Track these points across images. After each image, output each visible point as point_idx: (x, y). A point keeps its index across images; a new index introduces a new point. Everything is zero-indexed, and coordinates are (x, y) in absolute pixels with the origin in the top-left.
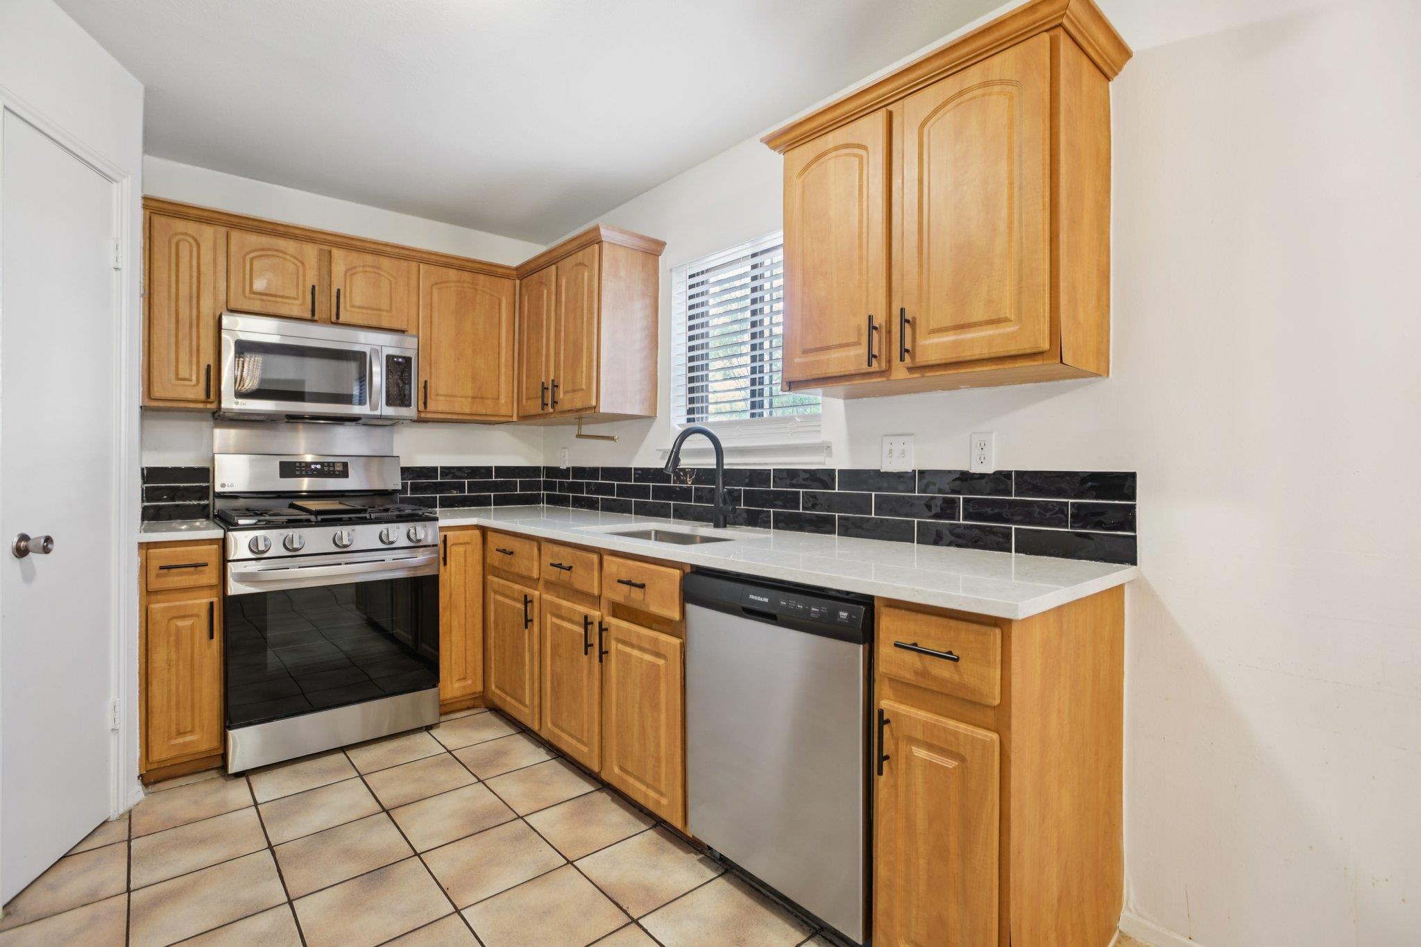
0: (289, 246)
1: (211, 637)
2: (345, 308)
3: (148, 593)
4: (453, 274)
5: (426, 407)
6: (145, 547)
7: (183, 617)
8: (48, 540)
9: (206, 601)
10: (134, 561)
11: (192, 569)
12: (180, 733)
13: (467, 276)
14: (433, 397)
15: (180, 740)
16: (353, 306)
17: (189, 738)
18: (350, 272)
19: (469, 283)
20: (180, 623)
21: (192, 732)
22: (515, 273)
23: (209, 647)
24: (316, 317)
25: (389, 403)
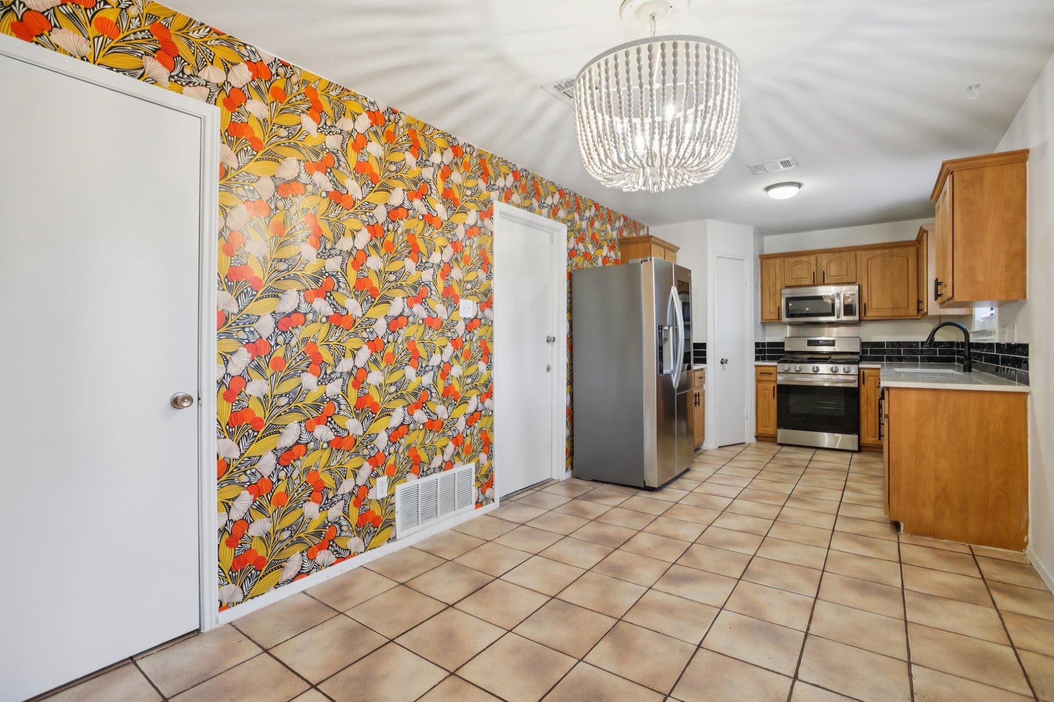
0: (805, 258)
1: (774, 397)
2: (827, 278)
3: (758, 381)
4: (878, 252)
5: (865, 315)
6: (757, 366)
7: (767, 390)
8: (727, 360)
9: (772, 386)
10: (753, 370)
11: (768, 375)
12: (766, 427)
13: (887, 251)
14: (870, 310)
15: (766, 429)
16: (830, 276)
17: (768, 429)
18: (829, 263)
19: (888, 254)
20: (765, 391)
21: (769, 427)
22: (917, 242)
23: (774, 400)
24: (816, 283)
25: (845, 314)
